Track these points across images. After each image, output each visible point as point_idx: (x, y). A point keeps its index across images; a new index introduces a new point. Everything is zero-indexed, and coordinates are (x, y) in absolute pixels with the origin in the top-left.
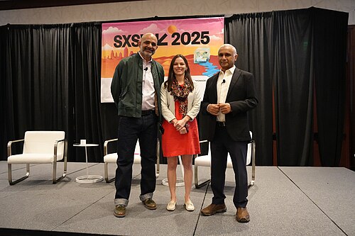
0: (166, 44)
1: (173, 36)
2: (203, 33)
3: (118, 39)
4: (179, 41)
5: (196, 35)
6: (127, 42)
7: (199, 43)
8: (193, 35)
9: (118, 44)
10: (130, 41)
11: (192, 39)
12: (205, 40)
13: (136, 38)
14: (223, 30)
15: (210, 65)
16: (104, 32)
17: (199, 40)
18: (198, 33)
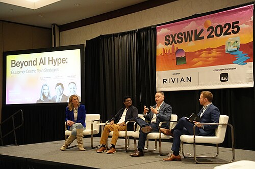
0: (203, 38)
1: (208, 30)
2: (234, 23)
3: (167, 38)
4: (213, 34)
5: (227, 27)
6: (174, 40)
7: (230, 33)
8: (225, 27)
9: (167, 43)
10: (176, 39)
11: (224, 30)
12: (236, 30)
13: (180, 36)
14: (252, 18)
15: (240, 53)
16: (158, 33)
17: (230, 31)
18: (229, 24)
